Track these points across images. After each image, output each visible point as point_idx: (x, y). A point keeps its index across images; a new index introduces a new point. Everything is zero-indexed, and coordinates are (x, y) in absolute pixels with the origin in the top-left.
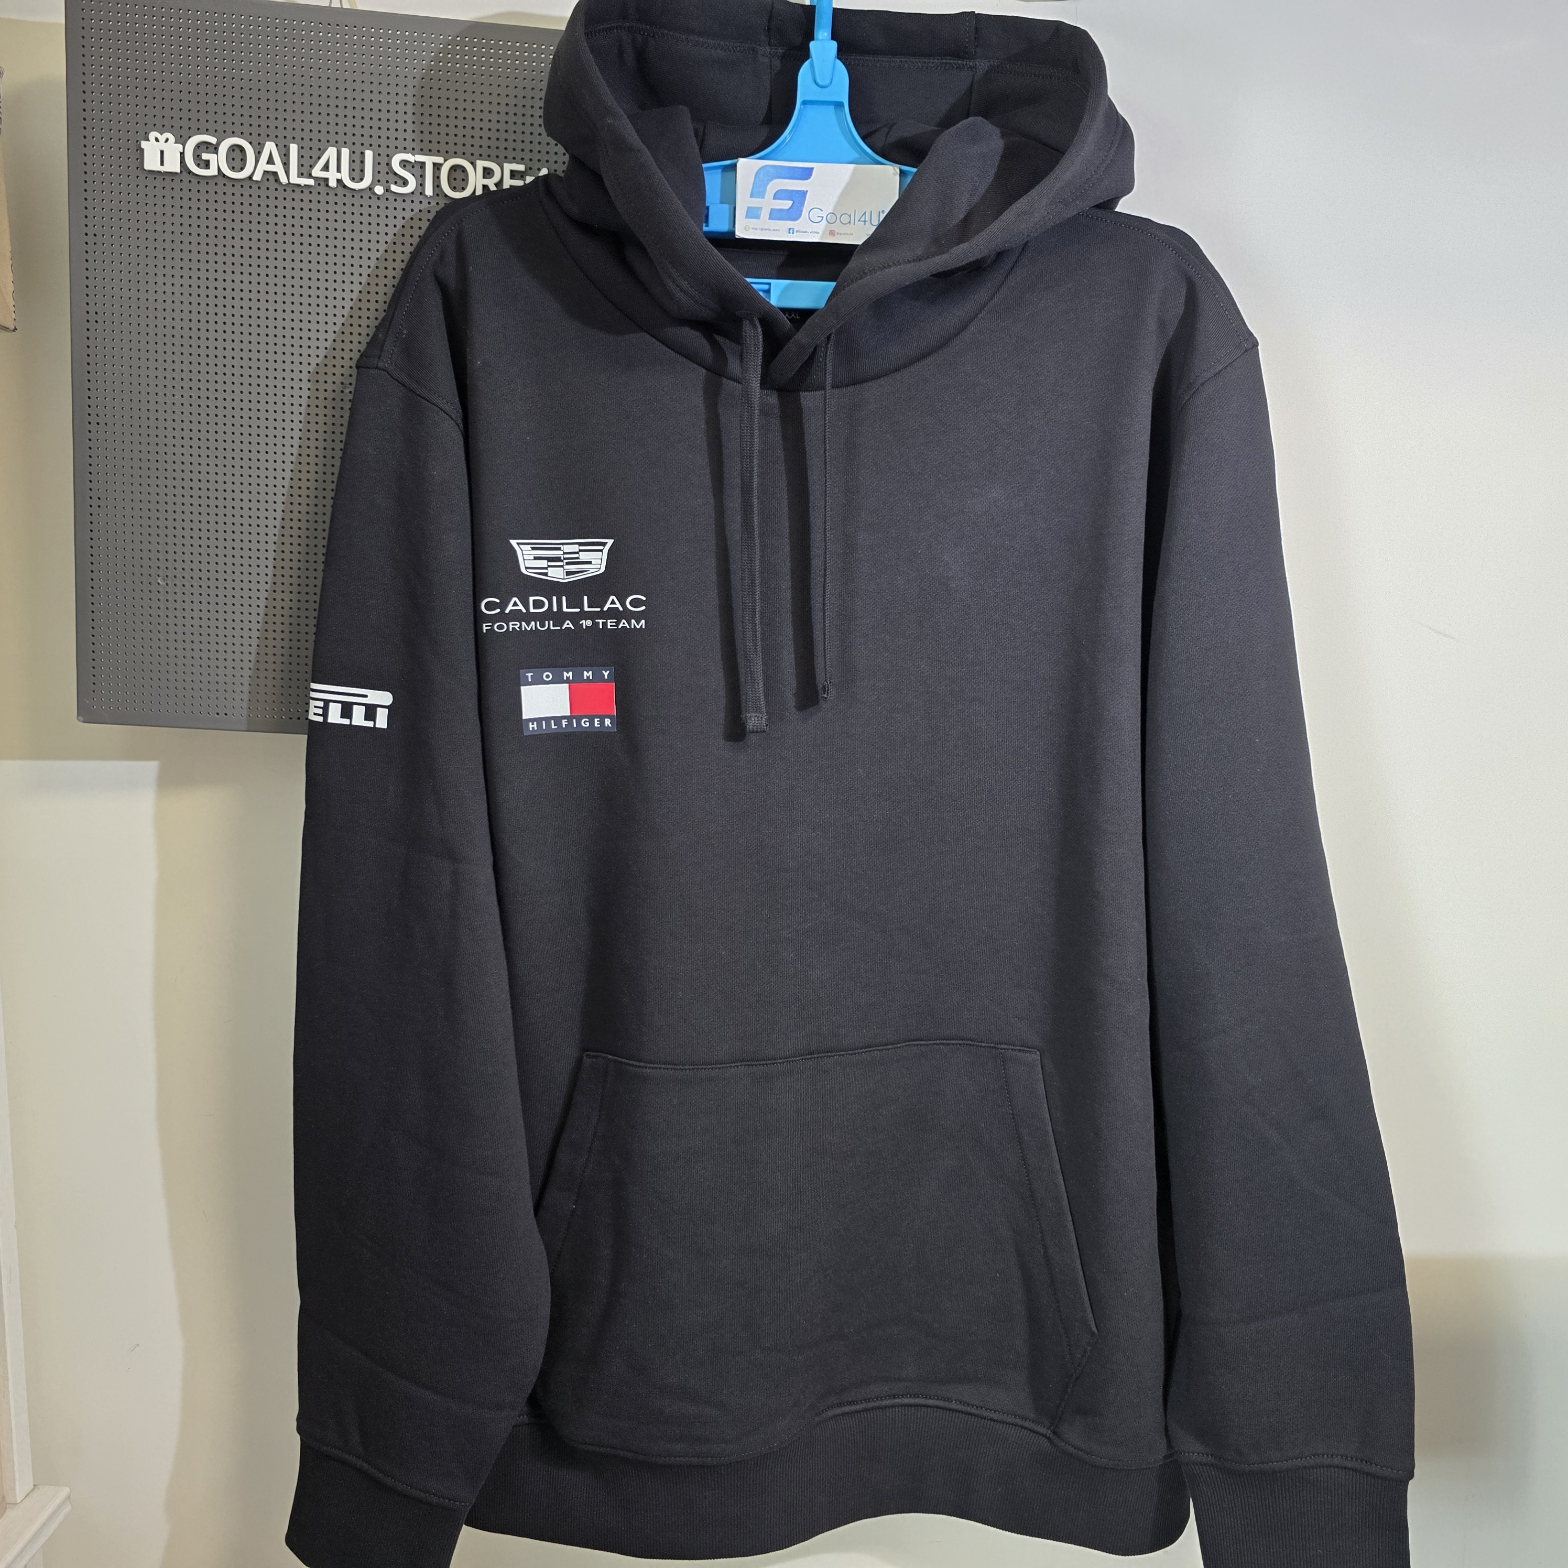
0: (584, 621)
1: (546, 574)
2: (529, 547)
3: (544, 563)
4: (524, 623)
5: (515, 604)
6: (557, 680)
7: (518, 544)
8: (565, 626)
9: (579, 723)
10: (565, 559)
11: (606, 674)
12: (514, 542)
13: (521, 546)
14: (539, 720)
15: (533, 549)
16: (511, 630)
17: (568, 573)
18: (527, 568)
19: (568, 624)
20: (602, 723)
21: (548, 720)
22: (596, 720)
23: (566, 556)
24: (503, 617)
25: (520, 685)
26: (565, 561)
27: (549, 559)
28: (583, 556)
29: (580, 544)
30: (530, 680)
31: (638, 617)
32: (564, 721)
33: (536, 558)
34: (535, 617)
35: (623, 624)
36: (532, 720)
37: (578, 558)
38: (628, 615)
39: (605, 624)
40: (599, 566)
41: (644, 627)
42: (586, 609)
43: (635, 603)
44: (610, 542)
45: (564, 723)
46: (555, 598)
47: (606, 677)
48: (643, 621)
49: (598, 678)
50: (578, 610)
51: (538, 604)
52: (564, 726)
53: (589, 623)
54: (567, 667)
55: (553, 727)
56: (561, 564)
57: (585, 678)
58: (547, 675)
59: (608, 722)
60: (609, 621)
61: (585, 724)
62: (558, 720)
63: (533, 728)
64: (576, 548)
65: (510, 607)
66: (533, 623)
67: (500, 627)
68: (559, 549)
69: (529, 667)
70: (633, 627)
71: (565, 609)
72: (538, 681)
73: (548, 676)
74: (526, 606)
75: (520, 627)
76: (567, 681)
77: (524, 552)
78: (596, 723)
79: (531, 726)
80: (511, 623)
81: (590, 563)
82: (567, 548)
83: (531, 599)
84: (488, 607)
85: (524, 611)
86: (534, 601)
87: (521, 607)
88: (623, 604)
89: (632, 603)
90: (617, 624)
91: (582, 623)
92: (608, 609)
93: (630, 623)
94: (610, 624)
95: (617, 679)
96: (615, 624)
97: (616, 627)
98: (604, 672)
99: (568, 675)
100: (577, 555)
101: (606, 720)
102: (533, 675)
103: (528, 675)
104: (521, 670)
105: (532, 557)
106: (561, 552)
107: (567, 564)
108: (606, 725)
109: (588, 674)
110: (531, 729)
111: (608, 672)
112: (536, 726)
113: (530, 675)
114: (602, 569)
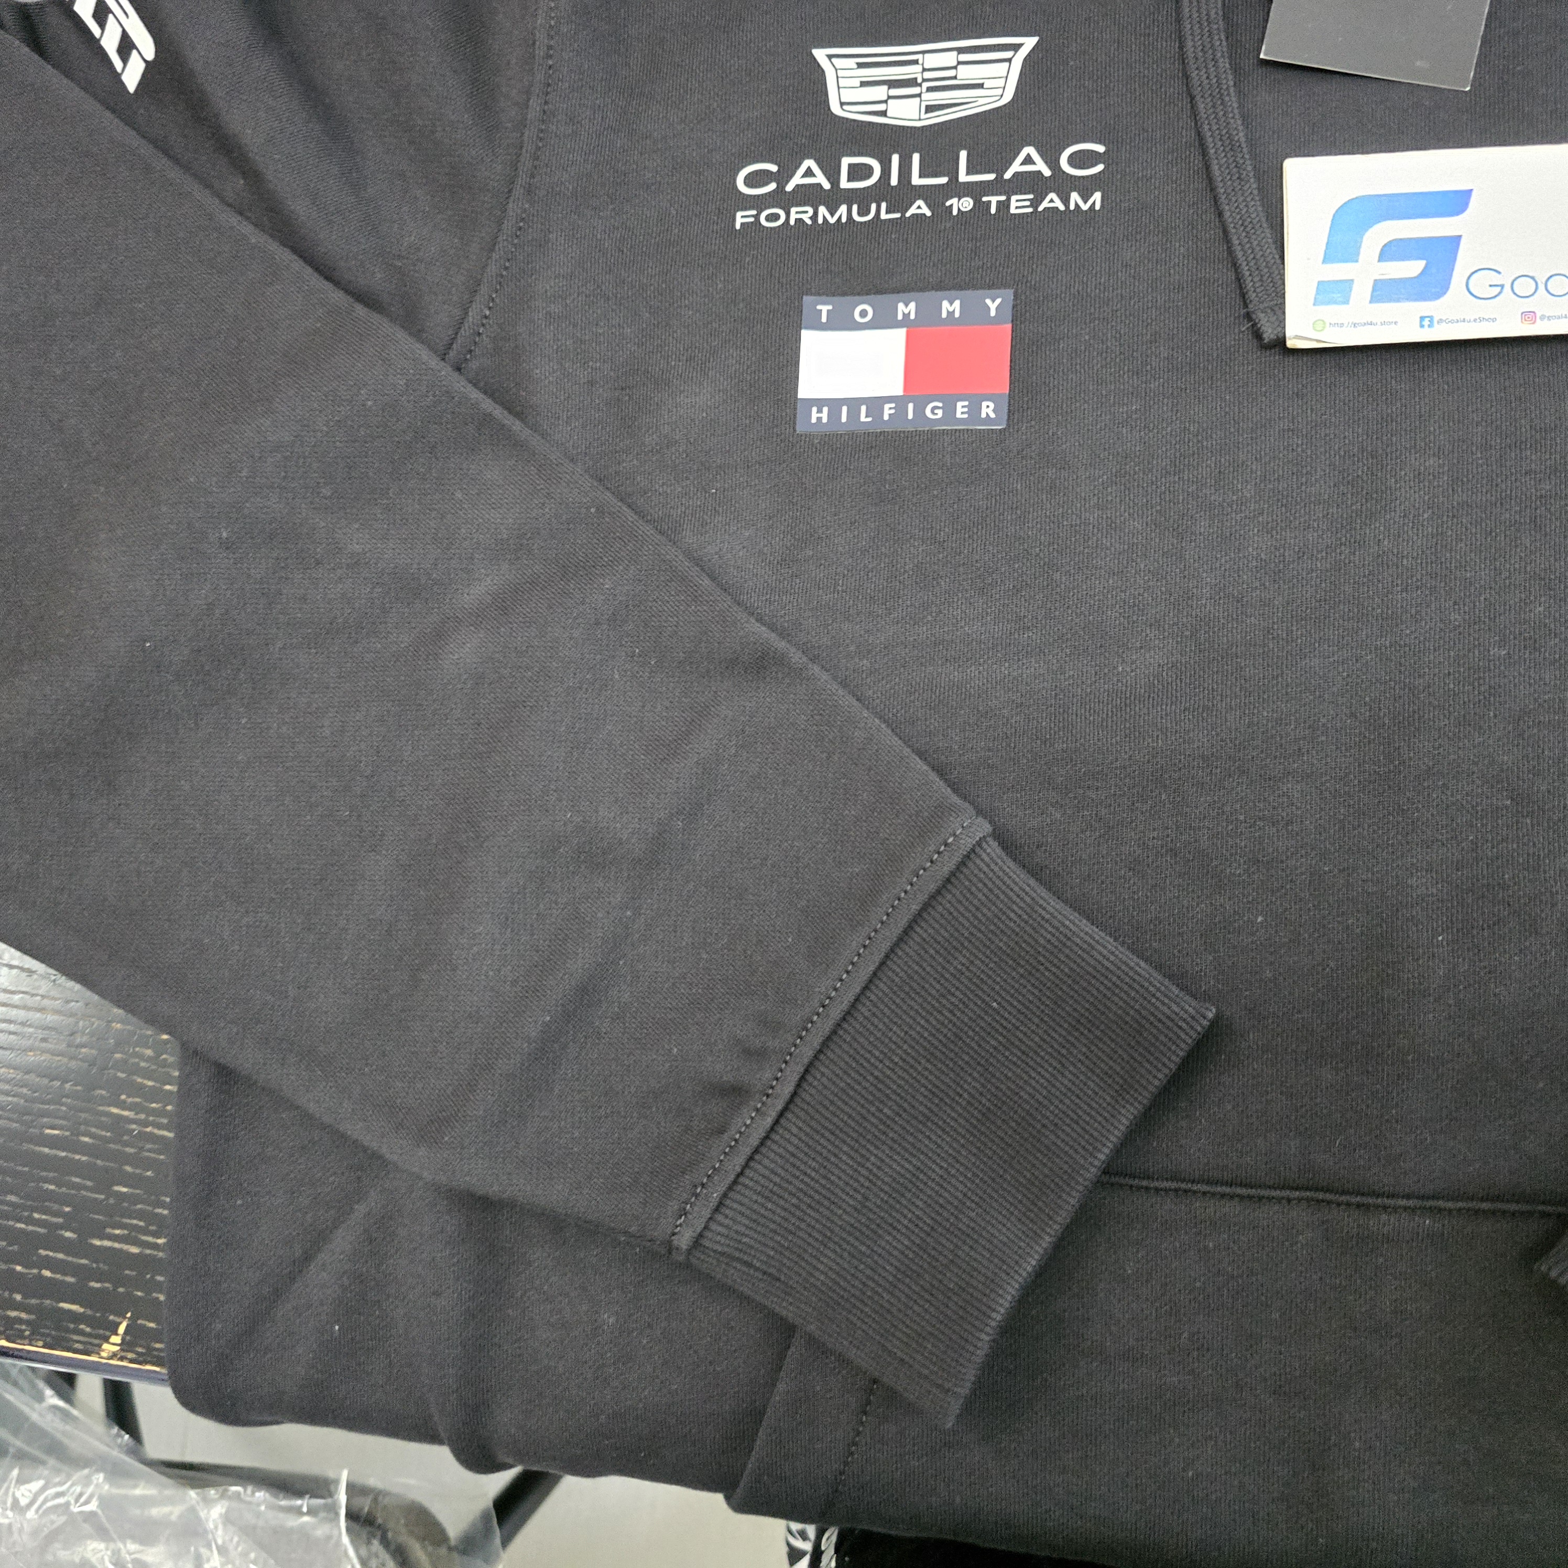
0: (955, 201)
1: (884, 114)
2: (852, 63)
3: (880, 92)
4: (822, 210)
5: (809, 173)
6: (884, 321)
7: (830, 57)
8: (912, 211)
9: (919, 411)
10: (924, 80)
11: (993, 306)
12: (820, 54)
13: (834, 60)
14: (834, 405)
15: (860, 65)
16: (792, 222)
17: (929, 109)
18: (842, 104)
19: (920, 208)
20: (974, 409)
21: (854, 404)
22: (959, 404)
23: (927, 75)
24: (783, 199)
25: (801, 329)
26: (925, 85)
27: (892, 84)
28: (966, 74)
29: (961, 50)
30: (824, 319)
31: (1086, 187)
32: (887, 406)
33: (863, 84)
34: (850, 197)
35: (1052, 201)
36: (820, 403)
37: (955, 78)
38: (1062, 184)
39: (1004, 206)
40: (1000, 91)
41: (1098, 207)
42: (963, 177)
43: (1078, 160)
44: (1030, 43)
45: (888, 410)
46: (895, 159)
47: (993, 313)
48: (1097, 196)
49: (974, 314)
50: (943, 180)
51: (858, 172)
52: (886, 417)
53: (967, 204)
54: (904, 289)
55: (863, 418)
56: (916, 90)
57: (944, 315)
58: (863, 310)
59: (988, 409)
60: (1014, 198)
61: (934, 412)
62: (875, 404)
63: (819, 419)
64: (950, 59)
65: (797, 179)
66: (843, 209)
67: (773, 217)
68: (916, 62)
69: (824, 292)
70: (1072, 207)
71: (916, 180)
72: (842, 322)
73: (863, 314)
74: (833, 177)
75: (814, 217)
76: (906, 322)
77: (840, 73)
78: (961, 410)
79: (814, 416)
80: (793, 210)
81: (981, 86)
82: (931, 61)
83: (846, 162)
84: (751, 181)
85: (827, 185)
86: (850, 166)
87: (820, 179)
88: (1053, 163)
89: (1074, 160)
90: (1035, 203)
91: (951, 206)
92: (1016, 174)
93: (1066, 201)
94: (1019, 204)
95: (1017, 317)
96: (1028, 203)
97: (1030, 210)
98: (988, 301)
99: (907, 309)
100: (952, 73)
101: (984, 404)
102: (830, 307)
103: (819, 307)
104: (807, 299)
105: (856, 83)
106: (918, 68)
107: (929, 89)
108: (983, 415)
109: (951, 307)
110: (814, 420)
111: (998, 301)
112: (825, 417)
113: (825, 309)
114: (1008, 96)
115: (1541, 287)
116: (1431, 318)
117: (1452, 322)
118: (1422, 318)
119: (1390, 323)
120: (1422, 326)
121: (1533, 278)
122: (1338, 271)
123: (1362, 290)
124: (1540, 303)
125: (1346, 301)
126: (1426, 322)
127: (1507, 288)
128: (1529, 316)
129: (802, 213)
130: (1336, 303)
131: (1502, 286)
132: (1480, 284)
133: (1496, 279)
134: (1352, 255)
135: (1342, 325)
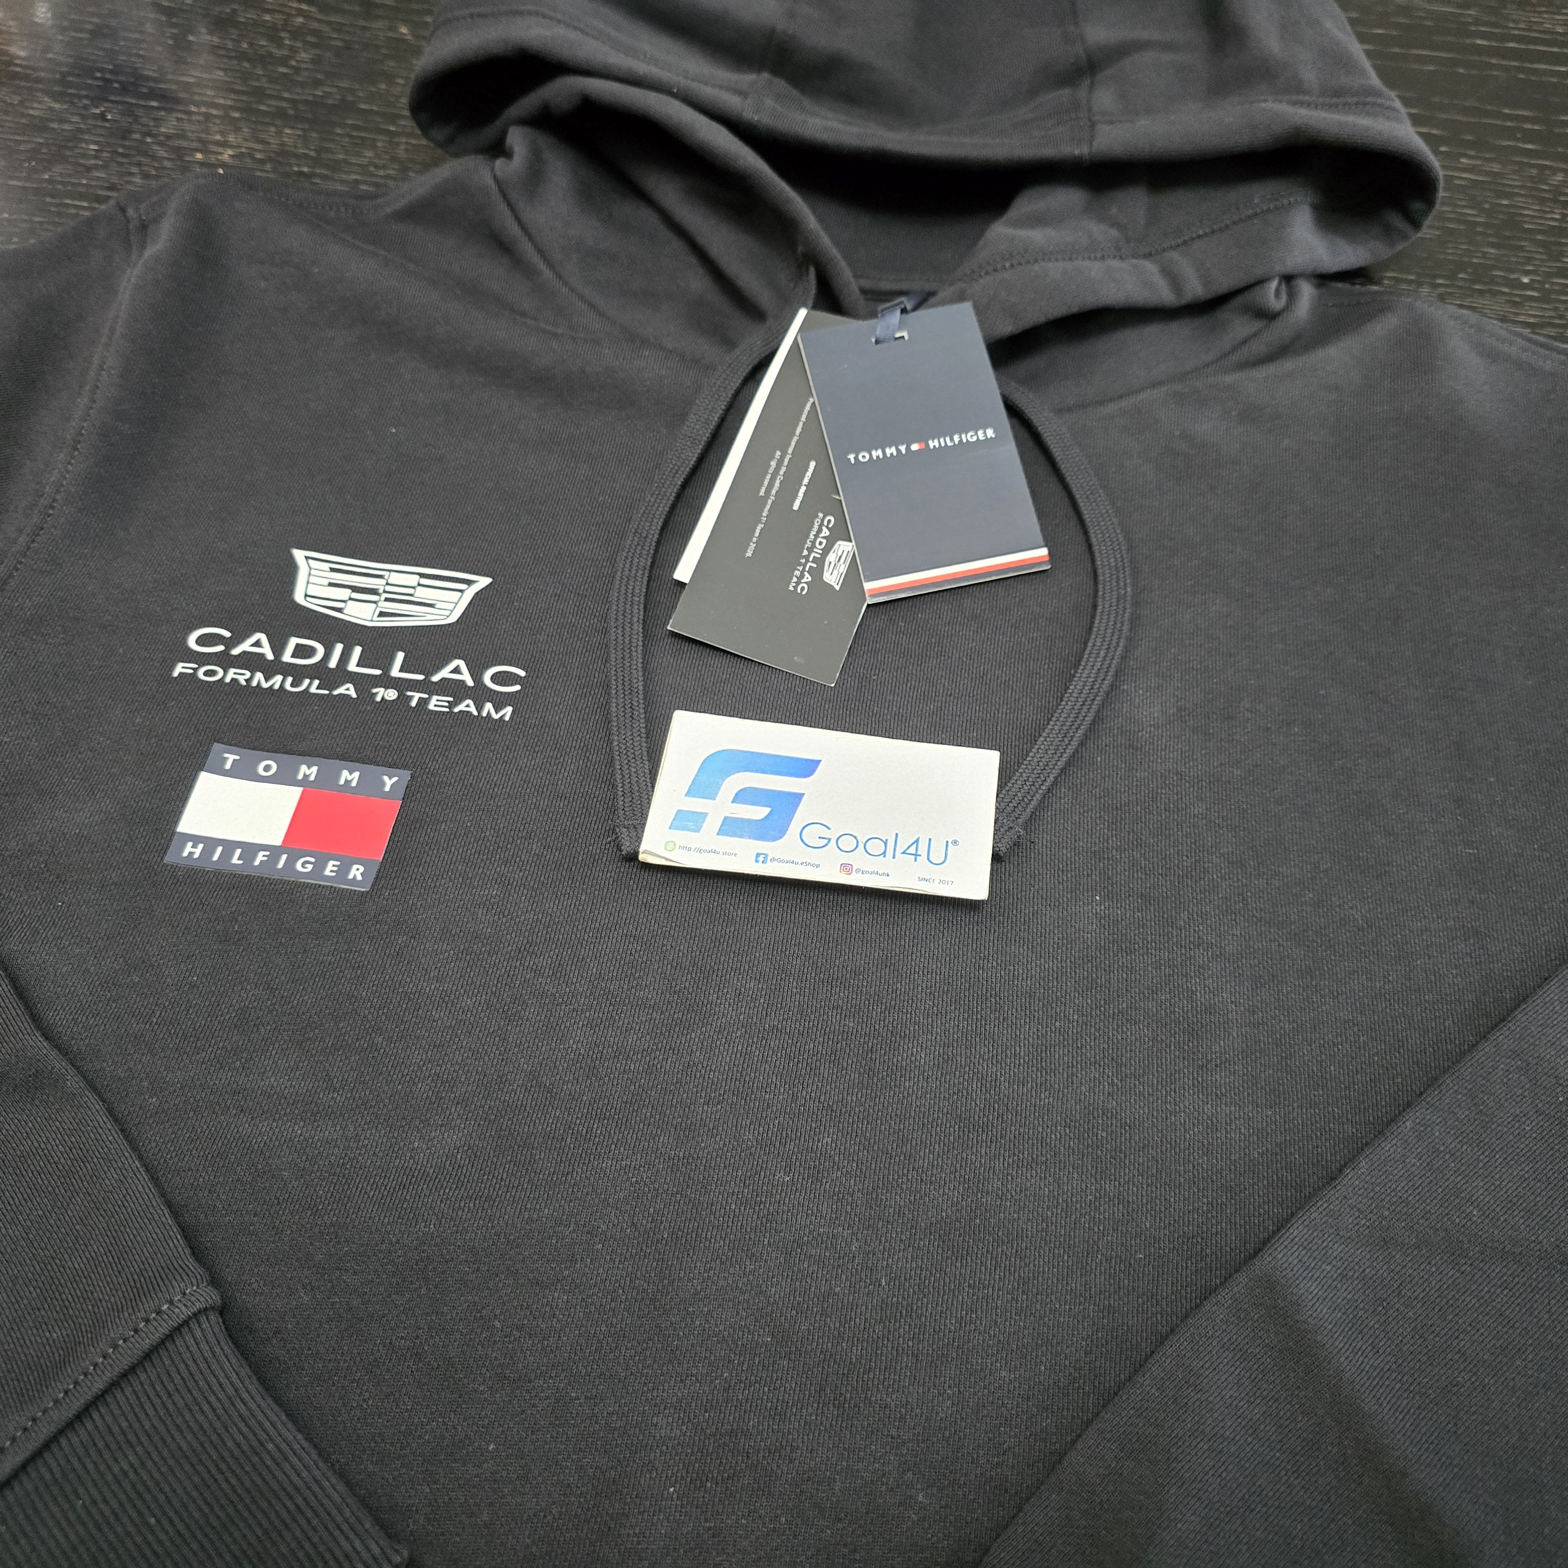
0: (381, 690)
1: (339, 610)
2: (326, 566)
3: (345, 594)
4: (259, 676)
5: (257, 644)
6: (284, 778)
7: (307, 558)
8: (341, 690)
9: (290, 863)
10: (385, 592)
11: (389, 782)
12: (299, 555)
13: (310, 561)
14: (210, 843)
15: (332, 570)
16: (227, 680)
17: (382, 614)
18: (306, 596)
19: (348, 690)
20: (343, 870)
21: (229, 846)
22: (331, 862)
23: (388, 588)
24: (225, 661)
25: (200, 771)
26: (385, 596)
27: (355, 589)
28: (422, 594)
29: (422, 575)
30: (228, 766)
31: (500, 701)
32: (262, 853)
33: (331, 585)
34: (287, 670)
35: (467, 706)
36: (196, 839)
37: (411, 595)
38: (480, 694)
40: (448, 613)
41: (507, 718)
42: (395, 672)
43: (500, 678)
44: (484, 581)
45: (261, 857)
46: (339, 648)
47: (387, 789)
48: (508, 710)
49: (369, 785)
50: (377, 672)
51: (302, 652)
52: (257, 863)
53: (392, 695)
54: (310, 754)
55: (235, 860)
56: (375, 598)
57: (342, 782)
58: (268, 765)
59: (356, 872)
60: (435, 698)
61: (303, 866)
62: (250, 849)
63: (191, 854)
64: (413, 580)
65: (246, 646)
66: (279, 678)
67: (209, 673)
68: (382, 577)
69: (235, 743)
70: (484, 714)
71: (352, 667)
72: (244, 772)
73: (267, 768)
74: (279, 651)
75: (250, 680)
76: (304, 782)
77: (313, 572)
78: (330, 867)
79: (188, 850)
80: (232, 671)
81: (431, 606)
82: (395, 578)
83: (293, 642)
84: (201, 641)
85: (270, 656)
86: (298, 645)
87: (267, 651)
88: (477, 676)
89: (495, 678)
90: (451, 705)
91: (377, 693)
92: (444, 680)
93: (479, 708)
94: (437, 703)
95: (409, 794)
96: (447, 704)
97: (447, 710)
98: (386, 778)
99: (308, 771)
100: (410, 591)
101: (355, 867)
102: (237, 757)
103: (226, 755)
104: (216, 746)
105: (326, 582)
106: (383, 582)
107: (387, 600)
108: (351, 876)
109: (350, 776)
110: (185, 854)
111: (395, 779)
112: (198, 852)
113: (231, 758)
114: (453, 618)
115: (861, 845)
116: (766, 855)
117: (782, 861)
118: (758, 855)
119: (730, 854)
120: (757, 861)
121: (855, 837)
122: (697, 805)
123: (713, 823)
124: (858, 859)
125: (697, 830)
126: (761, 859)
127: (833, 842)
128: (846, 868)
129: (241, 676)
130: (689, 830)
131: (829, 840)
132: (812, 835)
133: (826, 833)
134: (711, 794)
135: (690, 849)
